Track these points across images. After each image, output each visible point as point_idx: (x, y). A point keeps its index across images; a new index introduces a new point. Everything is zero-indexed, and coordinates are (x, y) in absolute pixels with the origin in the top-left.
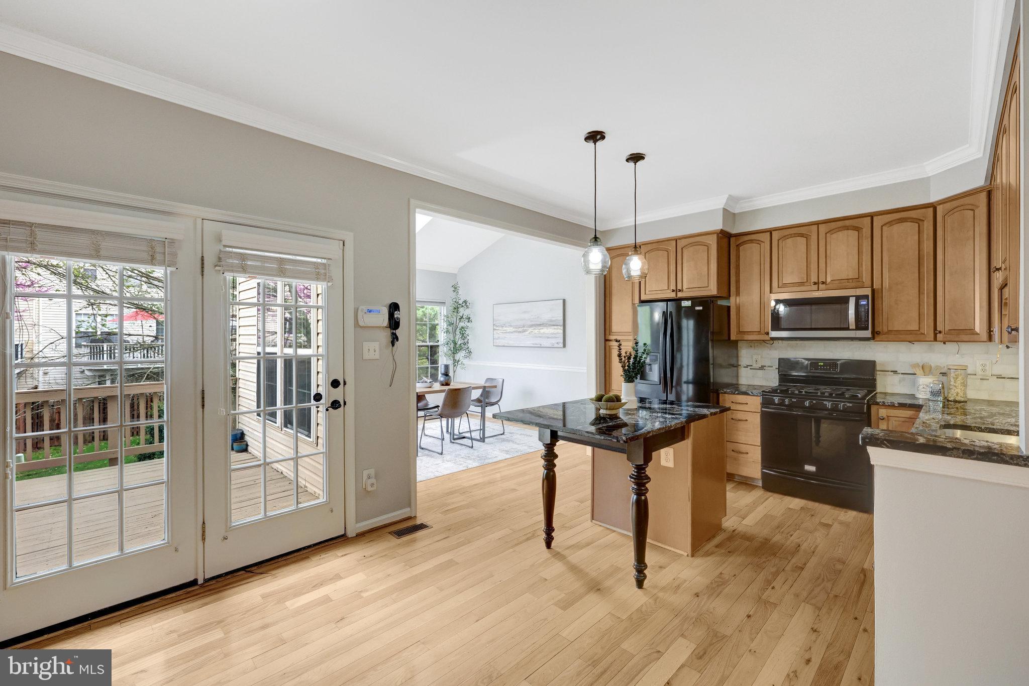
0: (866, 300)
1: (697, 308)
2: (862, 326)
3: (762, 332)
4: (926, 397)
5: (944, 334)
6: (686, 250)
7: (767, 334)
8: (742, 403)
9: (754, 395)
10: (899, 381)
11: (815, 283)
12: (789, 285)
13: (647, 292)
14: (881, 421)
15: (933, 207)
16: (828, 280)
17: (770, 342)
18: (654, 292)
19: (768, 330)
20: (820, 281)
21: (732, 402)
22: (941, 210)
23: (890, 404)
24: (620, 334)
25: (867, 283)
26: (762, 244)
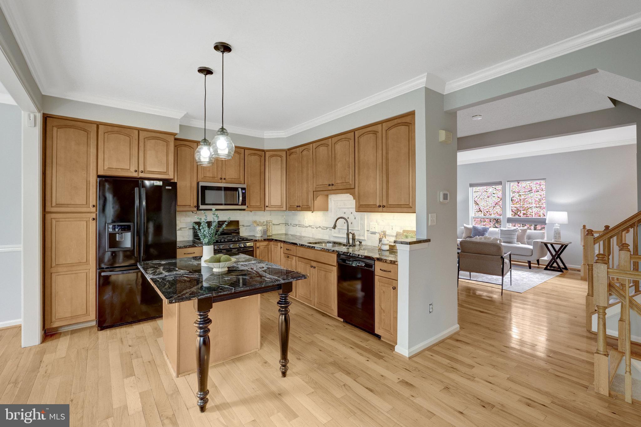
0: (245, 191)
1: (167, 188)
2: (244, 203)
3: (192, 206)
4: (261, 235)
5: (269, 207)
6: (148, 141)
7: (195, 207)
8: (192, 253)
9: (199, 247)
10: (245, 230)
11: (221, 179)
12: (207, 178)
13: (106, 168)
14: (257, 249)
15: (264, 151)
16: (227, 177)
17: (195, 212)
18: (113, 169)
19: (196, 204)
20: (223, 178)
21: (185, 254)
22: (268, 154)
23: (261, 240)
24: (69, 206)
25: (243, 182)
26: (192, 149)
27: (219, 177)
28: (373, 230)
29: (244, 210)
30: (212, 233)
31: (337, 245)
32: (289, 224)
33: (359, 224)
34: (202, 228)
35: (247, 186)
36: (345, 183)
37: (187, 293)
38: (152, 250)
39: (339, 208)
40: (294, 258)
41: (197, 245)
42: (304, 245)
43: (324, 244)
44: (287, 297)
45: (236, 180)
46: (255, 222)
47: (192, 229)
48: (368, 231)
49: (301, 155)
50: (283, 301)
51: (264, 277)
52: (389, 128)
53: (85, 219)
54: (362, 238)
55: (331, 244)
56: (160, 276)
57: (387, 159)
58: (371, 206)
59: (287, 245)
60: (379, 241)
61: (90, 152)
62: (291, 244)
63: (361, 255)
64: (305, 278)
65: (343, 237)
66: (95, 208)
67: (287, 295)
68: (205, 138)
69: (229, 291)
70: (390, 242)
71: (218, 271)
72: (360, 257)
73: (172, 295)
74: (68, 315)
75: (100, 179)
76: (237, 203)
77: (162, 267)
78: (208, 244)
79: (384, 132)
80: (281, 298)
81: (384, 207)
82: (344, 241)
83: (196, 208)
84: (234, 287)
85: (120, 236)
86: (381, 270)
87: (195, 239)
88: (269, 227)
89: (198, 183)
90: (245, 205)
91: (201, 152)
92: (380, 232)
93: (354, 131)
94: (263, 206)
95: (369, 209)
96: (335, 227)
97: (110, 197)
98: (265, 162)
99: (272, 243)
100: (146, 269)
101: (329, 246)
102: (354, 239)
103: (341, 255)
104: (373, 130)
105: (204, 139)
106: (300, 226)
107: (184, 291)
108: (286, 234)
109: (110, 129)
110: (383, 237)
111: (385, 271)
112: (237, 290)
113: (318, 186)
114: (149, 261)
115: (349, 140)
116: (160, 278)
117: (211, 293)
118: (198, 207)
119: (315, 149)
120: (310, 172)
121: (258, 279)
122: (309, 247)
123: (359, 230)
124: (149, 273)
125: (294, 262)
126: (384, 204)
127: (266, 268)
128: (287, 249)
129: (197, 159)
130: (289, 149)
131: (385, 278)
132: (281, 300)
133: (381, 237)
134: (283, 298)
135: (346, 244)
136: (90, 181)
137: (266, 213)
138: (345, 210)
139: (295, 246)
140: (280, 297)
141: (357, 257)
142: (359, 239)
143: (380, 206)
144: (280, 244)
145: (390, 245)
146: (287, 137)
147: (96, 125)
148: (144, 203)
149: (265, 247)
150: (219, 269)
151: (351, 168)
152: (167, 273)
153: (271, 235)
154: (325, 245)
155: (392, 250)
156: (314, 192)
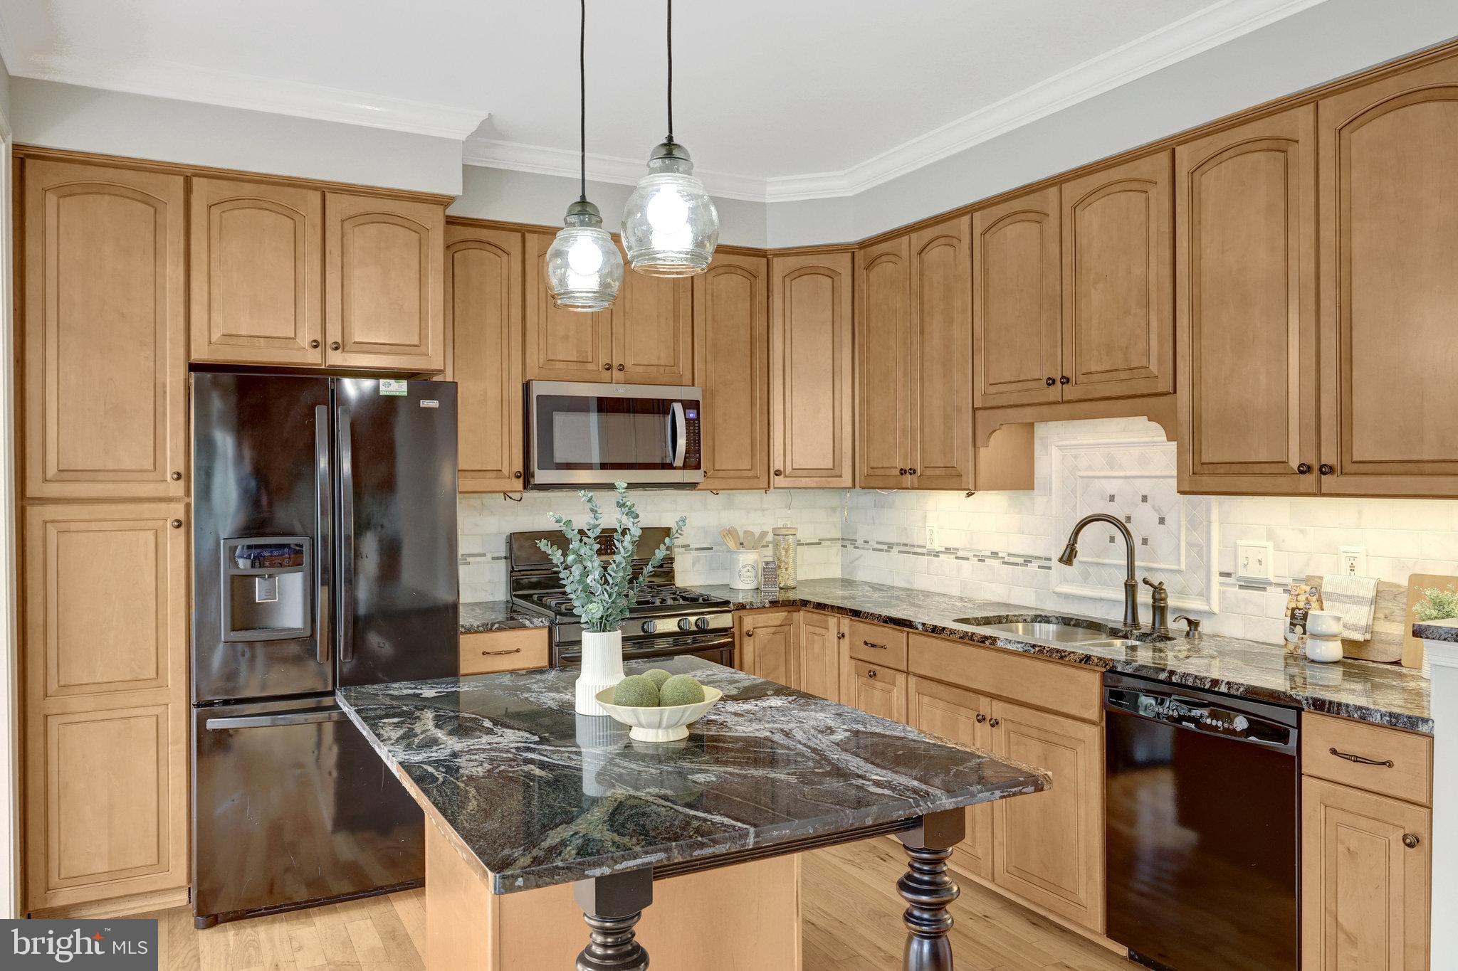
0: (696, 411)
1: (424, 403)
2: (692, 463)
3: (505, 471)
4: (751, 586)
5: (785, 476)
6: (356, 229)
7: (518, 477)
8: (508, 653)
9: (536, 627)
10: (694, 564)
11: (609, 367)
12: (558, 365)
13: (216, 336)
14: (746, 639)
15: (765, 256)
16: (629, 363)
17: (517, 496)
18: (241, 341)
19: (518, 466)
20: (615, 364)
21: (485, 653)
22: (779, 266)
23: (759, 605)
24: (100, 476)
25: (687, 378)
26: (505, 257)
27: (603, 360)
28: (1253, 572)
29: (692, 486)
30: (618, 580)
31: (1080, 630)
32: (860, 542)
33: (1183, 544)
34: (575, 561)
35: (704, 392)
36: (1125, 369)
37: (563, 843)
38: (377, 642)
39: (1082, 477)
40: (901, 678)
41: (527, 623)
42: (944, 629)
43: (1020, 626)
44: (940, 861)
45: (662, 369)
46: (731, 532)
47: (506, 558)
48: (1228, 575)
49: (916, 262)
50: (926, 878)
51: (859, 776)
52: (1355, 121)
53: (150, 524)
54: (1194, 605)
55: (1052, 628)
56: (435, 754)
57: (1344, 262)
58: (1256, 468)
59: (869, 626)
60: (1288, 619)
61: (165, 277)
62: (885, 622)
63: (1228, 683)
64: (1039, 788)
65: (1101, 599)
66: (181, 483)
67: (942, 855)
68: (583, 196)
69: (733, 839)
70: (1345, 626)
71: (654, 740)
72: (1223, 689)
73: (507, 852)
74: (100, 866)
75: (199, 374)
76: (668, 461)
77: (429, 715)
78: (603, 625)
79: (1327, 138)
80: (917, 865)
81: (1326, 470)
82: (1116, 616)
83: (521, 479)
84: (755, 826)
85: (266, 584)
86: (1334, 752)
87: (514, 599)
88: (783, 553)
89: (527, 387)
90: (698, 467)
91: (570, 255)
92: (1289, 581)
93: (1170, 147)
94: (760, 470)
95: (1244, 482)
96: (1068, 557)
97: (225, 442)
98: (768, 298)
99: (801, 616)
100: (374, 719)
101: (1046, 634)
102: (1159, 609)
103: (1125, 678)
104: (1268, 134)
105: (579, 200)
106: (907, 549)
107: (551, 833)
108: (846, 583)
109: (227, 189)
110: (1308, 602)
111: (1357, 759)
112: (767, 836)
113: (993, 389)
114: (375, 686)
115: (1148, 187)
116: (437, 763)
117: (665, 850)
118: (526, 477)
119: (984, 233)
120: (960, 333)
121: (835, 784)
122: (968, 638)
123: (1179, 571)
124: (390, 739)
125: (897, 694)
126: (1329, 457)
127: (847, 734)
128: (866, 643)
129: (554, 281)
130: (864, 245)
131: (1359, 793)
132: (917, 875)
133: (1301, 605)
134: (926, 868)
135: (1120, 626)
136: (164, 385)
137: (771, 498)
138: (1112, 487)
139: (902, 631)
140: (909, 860)
141: (1208, 691)
142: (1187, 611)
143: (1305, 469)
144: (835, 620)
145: (1346, 643)
146: (855, 196)
147: (181, 179)
148: (347, 466)
149: (774, 634)
150: (655, 731)
151: (1153, 307)
152: (455, 739)
153: (791, 583)
154: (1026, 631)
155: (1356, 662)
156: (979, 413)
